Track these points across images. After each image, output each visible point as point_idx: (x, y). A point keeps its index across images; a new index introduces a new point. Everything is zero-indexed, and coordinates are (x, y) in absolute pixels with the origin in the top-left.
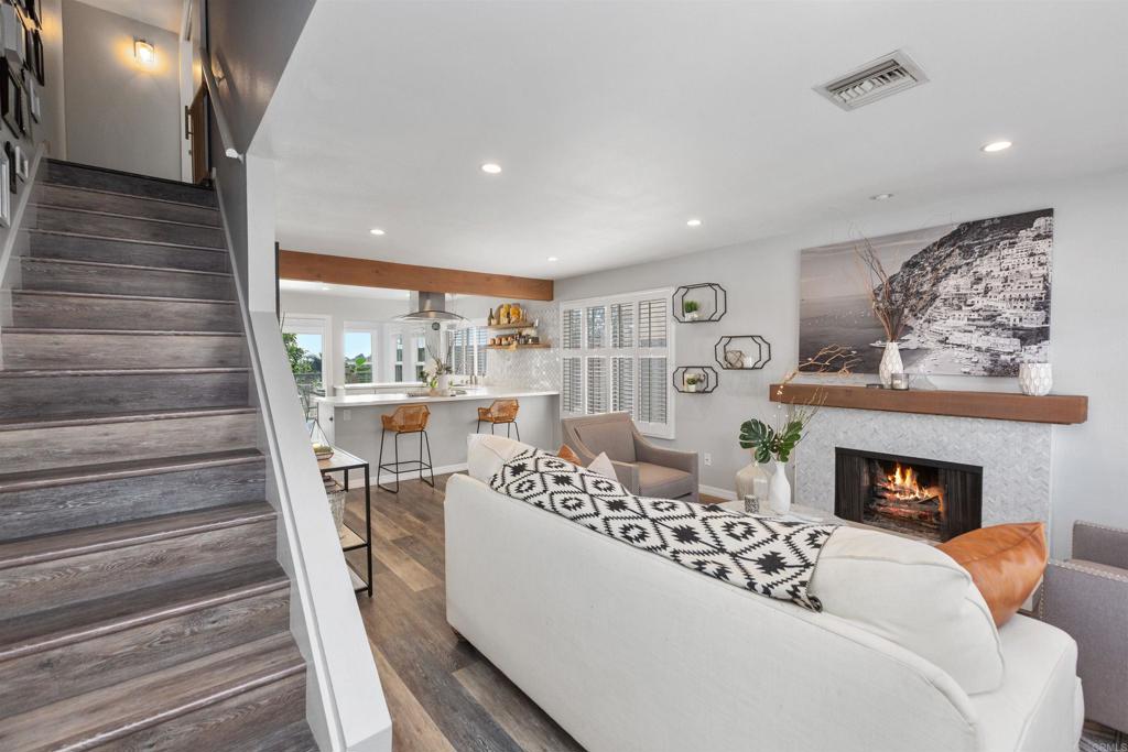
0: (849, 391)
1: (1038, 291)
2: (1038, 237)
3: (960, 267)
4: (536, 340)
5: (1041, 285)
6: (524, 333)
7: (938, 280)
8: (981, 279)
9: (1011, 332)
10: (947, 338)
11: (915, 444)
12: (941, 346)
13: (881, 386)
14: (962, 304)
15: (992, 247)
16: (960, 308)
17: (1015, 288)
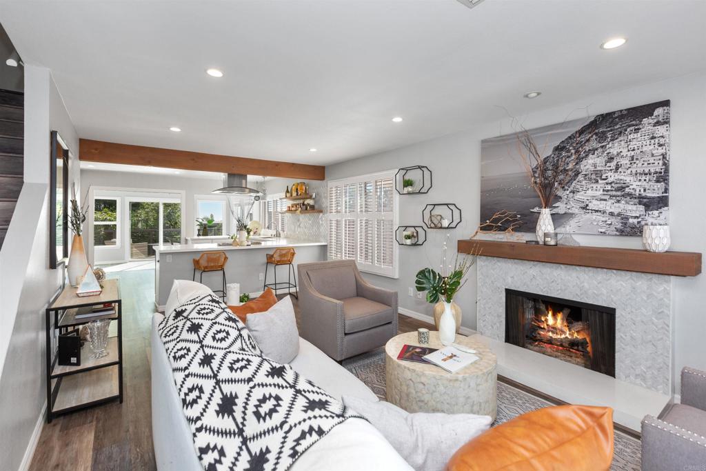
0: (512, 246)
1: (658, 167)
2: (658, 123)
3: (597, 149)
4: (312, 207)
5: (661, 162)
6: (306, 203)
7: (579, 160)
8: (613, 158)
9: (637, 200)
10: (587, 205)
11: (563, 288)
12: (583, 211)
13: (537, 242)
14: (598, 179)
15: (621, 132)
16: (597, 182)
17: (640, 165)
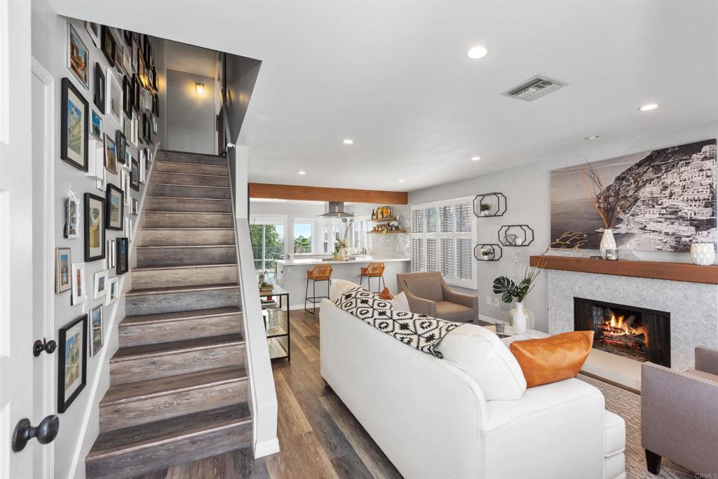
0: (578, 260)
1: (706, 194)
2: (705, 158)
3: (653, 179)
4: (397, 228)
5: (709, 191)
6: (391, 224)
7: (638, 188)
8: (667, 187)
9: (689, 222)
10: (645, 226)
11: (625, 296)
12: (642, 232)
13: (601, 258)
14: (655, 204)
15: (674, 166)
16: (654, 207)
17: (691, 193)
